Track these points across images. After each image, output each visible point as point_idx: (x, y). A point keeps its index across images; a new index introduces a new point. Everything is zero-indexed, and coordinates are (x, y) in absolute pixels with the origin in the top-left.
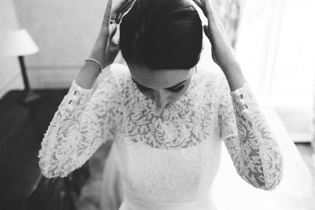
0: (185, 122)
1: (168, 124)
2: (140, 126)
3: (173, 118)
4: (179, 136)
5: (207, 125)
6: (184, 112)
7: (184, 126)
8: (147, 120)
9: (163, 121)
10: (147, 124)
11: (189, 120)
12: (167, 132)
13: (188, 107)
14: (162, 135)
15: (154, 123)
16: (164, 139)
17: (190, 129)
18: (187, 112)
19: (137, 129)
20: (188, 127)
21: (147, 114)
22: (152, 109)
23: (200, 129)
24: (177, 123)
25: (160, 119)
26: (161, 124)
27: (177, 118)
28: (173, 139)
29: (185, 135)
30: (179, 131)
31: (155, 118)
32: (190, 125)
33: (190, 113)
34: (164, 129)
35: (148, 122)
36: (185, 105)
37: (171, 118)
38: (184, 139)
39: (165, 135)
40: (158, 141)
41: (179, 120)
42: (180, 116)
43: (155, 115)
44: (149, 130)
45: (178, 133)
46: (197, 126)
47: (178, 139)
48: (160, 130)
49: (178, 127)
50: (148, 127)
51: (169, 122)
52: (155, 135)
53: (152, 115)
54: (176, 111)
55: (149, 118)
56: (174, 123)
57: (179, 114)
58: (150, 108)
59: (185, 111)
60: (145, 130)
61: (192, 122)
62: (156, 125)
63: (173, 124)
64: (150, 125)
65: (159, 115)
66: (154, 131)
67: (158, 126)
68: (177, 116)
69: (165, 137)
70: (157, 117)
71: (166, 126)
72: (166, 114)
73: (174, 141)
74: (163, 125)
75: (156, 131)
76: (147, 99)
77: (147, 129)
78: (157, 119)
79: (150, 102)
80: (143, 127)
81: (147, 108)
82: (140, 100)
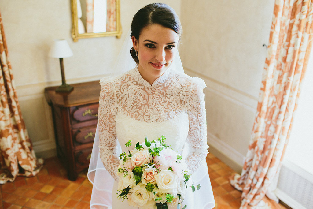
0: (164, 108)
1: (152, 109)
2: (133, 113)
3: (156, 104)
4: (160, 117)
5: (179, 112)
6: (162, 101)
7: (163, 111)
8: (137, 108)
9: (149, 107)
11: (166, 107)
12: (151, 115)
13: (165, 98)
14: (148, 117)
15: (143, 109)
16: (150, 119)
17: (167, 113)
18: (165, 102)
19: (130, 115)
20: (165, 111)
21: (137, 104)
22: (140, 100)
23: (174, 114)
24: (158, 108)
25: (146, 106)
26: (147, 109)
27: (158, 104)
28: (156, 119)
29: (164, 117)
30: (160, 113)
32: (167, 110)
33: (167, 103)
34: (150, 113)
35: (138, 109)
36: (164, 96)
37: (154, 105)
38: (163, 119)
39: (150, 116)
40: (146, 120)
41: (160, 106)
42: (160, 103)
43: (143, 103)
44: (139, 114)
45: (159, 115)
46: (172, 112)
47: (160, 119)
48: (146, 113)
49: (159, 111)
50: (138, 112)
51: (153, 107)
52: (143, 117)
53: (141, 104)
54: (157, 99)
55: (138, 107)
56: (156, 107)
58: (139, 100)
59: (164, 100)
61: (168, 108)
62: (144, 110)
63: (156, 109)
64: (140, 111)
65: (146, 103)
66: (143, 114)
67: (146, 111)
68: (158, 103)
69: (150, 118)
70: (145, 105)
71: (151, 110)
72: (150, 101)
73: (157, 120)
74: (149, 110)
75: (144, 114)
76: (135, 94)
77: (138, 114)
78: (144, 106)
79: (138, 95)
80: (134, 113)
81: (137, 100)
82: (130, 95)
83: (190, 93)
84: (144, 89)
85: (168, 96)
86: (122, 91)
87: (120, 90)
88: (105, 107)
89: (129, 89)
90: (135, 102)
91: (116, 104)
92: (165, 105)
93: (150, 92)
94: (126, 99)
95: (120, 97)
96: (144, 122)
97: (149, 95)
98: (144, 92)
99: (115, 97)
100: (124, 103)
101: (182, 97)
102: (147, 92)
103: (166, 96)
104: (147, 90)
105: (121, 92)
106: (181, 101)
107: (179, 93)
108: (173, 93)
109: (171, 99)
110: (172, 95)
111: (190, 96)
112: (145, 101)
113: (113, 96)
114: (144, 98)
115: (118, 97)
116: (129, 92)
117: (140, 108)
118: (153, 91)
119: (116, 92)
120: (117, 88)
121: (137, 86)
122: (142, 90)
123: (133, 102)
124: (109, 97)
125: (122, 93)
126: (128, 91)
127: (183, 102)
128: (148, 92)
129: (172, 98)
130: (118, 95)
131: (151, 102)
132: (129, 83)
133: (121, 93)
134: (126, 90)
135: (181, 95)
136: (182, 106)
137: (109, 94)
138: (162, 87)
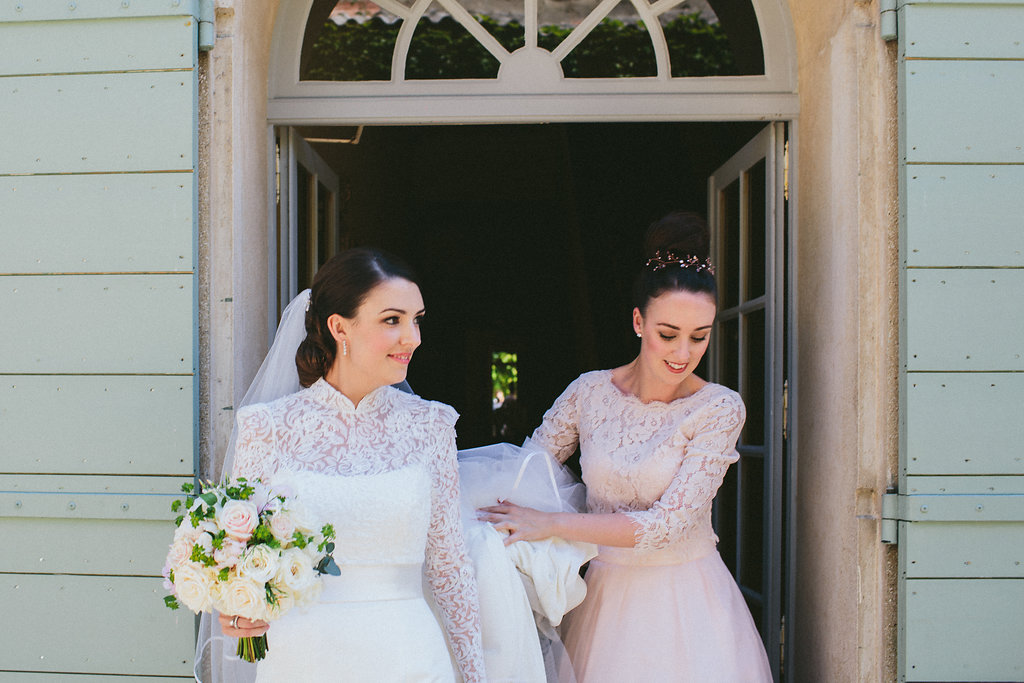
0: (379, 454)
1: (355, 454)
2: (312, 463)
3: (363, 446)
6: (377, 441)
7: (379, 458)
8: (321, 452)
9: (348, 450)
10: (322, 459)
11: (385, 452)
12: (354, 464)
13: (383, 436)
14: (347, 467)
15: (335, 455)
16: (351, 471)
17: (387, 461)
18: (382, 443)
19: (306, 468)
20: (383, 459)
21: (322, 446)
22: (331, 439)
24: (367, 453)
25: (343, 449)
26: (345, 454)
27: (367, 447)
28: (364, 471)
29: (380, 467)
31: (336, 449)
32: (388, 456)
33: (387, 444)
34: (350, 461)
35: (323, 455)
36: (379, 432)
37: (359, 446)
38: (379, 470)
39: (352, 466)
40: (342, 473)
41: (371, 450)
42: (372, 445)
43: (337, 444)
44: (327, 465)
45: (370, 464)
46: (398, 459)
49: (369, 458)
50: (325, 461)
52: (336, 468)
53: (331, 444)
54: (367, 437)
55: (325, 449)
56: (363, 452)
57: (370, 441)
58: (327, 438)
59: (380, 439)
60: (319, 466)
61: (389, 453)
62: (338, 457)
65: (342, 442)
66: (335, 465)
67: (342, 458)
68: (368, 444)
69: (352, 469)
70: (339, 447)
71: (353, 456)
72: (352, 440)
73: (366, 473)
74: (349, 456)
75: (338, 464)
76: (319, 427)
77: (323, 465)
78: (338, 450)
79: (324, 429)
80: (315, 464)
81: (323, 440)
82: (308, 432)
83: (431, 426)
84: (339, 416)
85: (389, 432)
86: (290, 424)
87: (285, 422)
88: (250, 464)
89: (304, 418)
90: (319, 443)
91: (274, 452)
92: (382, 448)
93: (351, 421)
94: (299, 440)
95: (285, 438)
96: (337, 476)
97: (349, 427)
98: (338, 421)
99: (274, 437)
100: (293, 448)
101: (416, 434)
102: (345, 422)
103: (384, 432)
104: (344, 417)
105: (286, 425)
106: (417, 441)
107: (409, 427)
108: (398, 425)
109: (395, 438)
110: (397, 431)
111: (431, 432)
112: (339, 438)
113: (270, 434)
114: (338, 433)
115: (280, 438)
116: (306, 425)
117: (329, 453)
118: (358, 420)
119: (277, 426)
120: (277, 420)
121: (323, 412)
122: (334, 419)
123: (313, 443)
124: (260, 438)
125: (290, 428)
126: (302, 422)
127: (420, 444)
128: (348, 421)
129: (396, 436)
130: (281, 434)
131: (354, 441)
132: (305, 408)
133: (287, 429)
134: (298, 422)
135: (415, 430)
136: (418, 451)
137: (262, 432)
138: (377, 414)
